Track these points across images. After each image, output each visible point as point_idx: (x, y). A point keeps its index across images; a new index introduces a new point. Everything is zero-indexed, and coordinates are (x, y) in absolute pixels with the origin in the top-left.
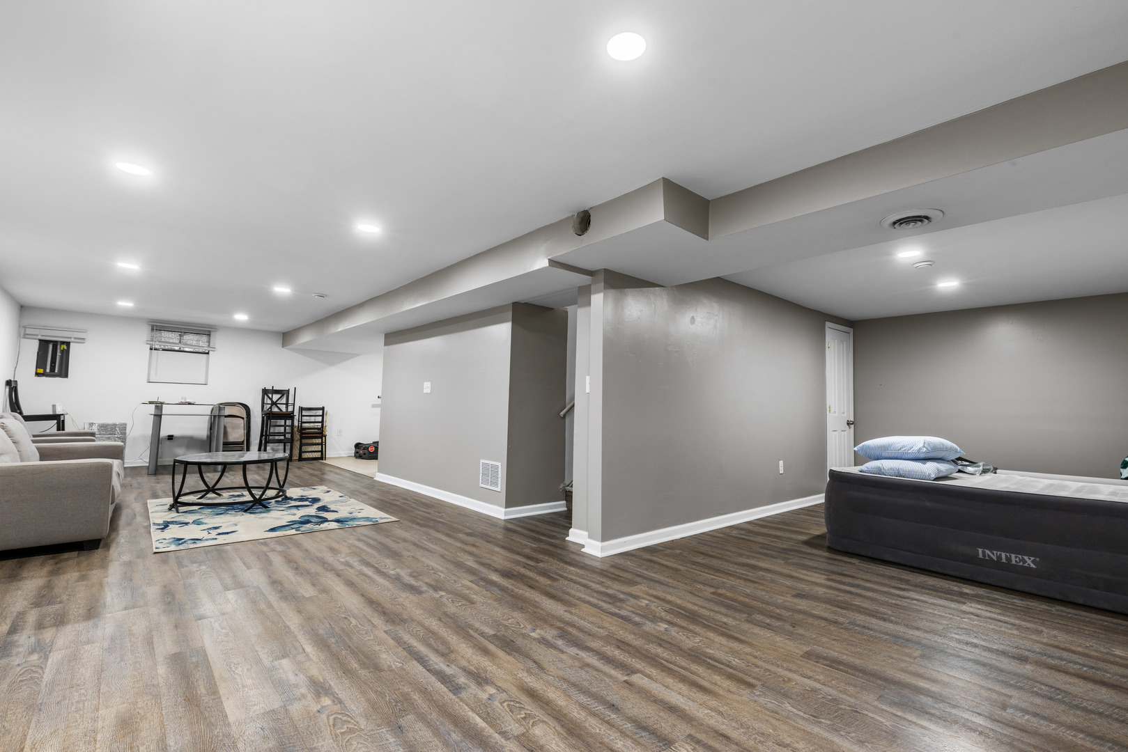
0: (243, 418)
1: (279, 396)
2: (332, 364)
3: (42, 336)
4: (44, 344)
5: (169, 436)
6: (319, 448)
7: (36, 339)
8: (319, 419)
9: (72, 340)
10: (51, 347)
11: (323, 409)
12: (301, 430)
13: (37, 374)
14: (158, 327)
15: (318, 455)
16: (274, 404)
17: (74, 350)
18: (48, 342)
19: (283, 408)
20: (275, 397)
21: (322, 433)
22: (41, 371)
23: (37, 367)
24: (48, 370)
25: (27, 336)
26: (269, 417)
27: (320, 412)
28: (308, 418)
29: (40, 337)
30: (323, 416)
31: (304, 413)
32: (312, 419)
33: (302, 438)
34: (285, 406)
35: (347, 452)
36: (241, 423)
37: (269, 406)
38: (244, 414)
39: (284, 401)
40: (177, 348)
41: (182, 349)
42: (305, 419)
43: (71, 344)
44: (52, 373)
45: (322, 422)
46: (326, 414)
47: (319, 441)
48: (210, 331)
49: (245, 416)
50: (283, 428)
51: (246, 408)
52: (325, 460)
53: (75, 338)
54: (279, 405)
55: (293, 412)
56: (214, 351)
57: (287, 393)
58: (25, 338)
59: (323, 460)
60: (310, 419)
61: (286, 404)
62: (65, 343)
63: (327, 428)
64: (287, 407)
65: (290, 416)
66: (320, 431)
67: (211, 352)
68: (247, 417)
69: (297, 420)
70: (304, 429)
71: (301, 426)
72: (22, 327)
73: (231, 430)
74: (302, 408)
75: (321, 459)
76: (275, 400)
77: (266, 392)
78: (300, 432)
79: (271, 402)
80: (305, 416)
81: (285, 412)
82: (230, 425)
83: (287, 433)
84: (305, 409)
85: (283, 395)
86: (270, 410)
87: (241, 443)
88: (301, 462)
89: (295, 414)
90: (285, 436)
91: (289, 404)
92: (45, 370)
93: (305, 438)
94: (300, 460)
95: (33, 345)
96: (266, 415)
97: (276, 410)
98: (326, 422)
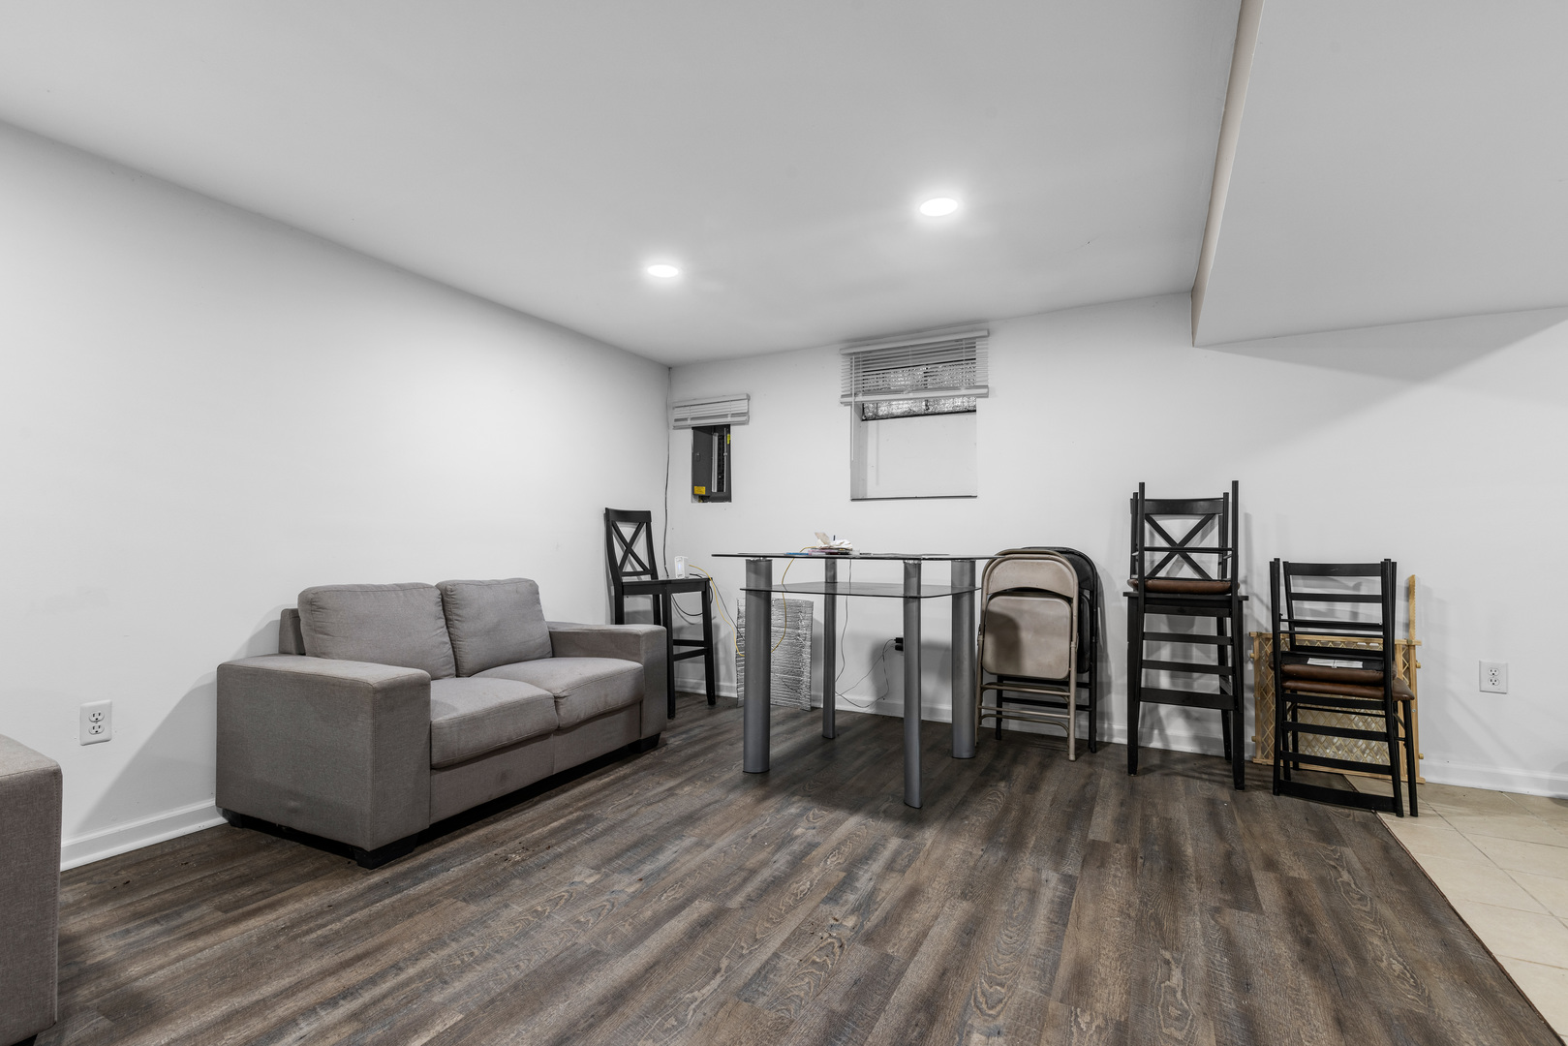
0: (1069, 600)
1: (1192, 522)
3: (692, 419)
4: (703, 434)
6: (1376, 754)
7: (689, 427)
9: (730, 420)
10: (716, 439)
11: (1386, 570)
12: (1286, 656)
16: (1179, 550)
17: (736, 437)
18: (709, 431)
19: (1211, 565)
20: (1177, 527)
21: (1385, 682)
22: (703, 491)
23: (695, 483)
24: (714, 489)
25: (676, 423)
26: (1147, 596)
27: (1373, 585)
28: (1321, 606)
29: (692, 422)
30: (1387, 599)
31: (1299, 585)
32: (1342, 612)
33: (1281, 696)
34: (1215, 557)
35: (1546, 775)
36: (1060, 613)
37: (1159, 556)
38: (1070, 583)
39: (1212, 539)
42: (1306, 610)
43: (732, 427)
44: (721, 494)
45: (1387, 626)
46: (1410, 591)
47: (1377, 717)
49: (1072, 589)
50: (1214, 648)
51: (1082, 564)
52: (1414, 813)
53: (733, 415)
54: (1194, 556)
55: (1234, 583)
56: (985, 396)
57: (1222, 511)
58: (675, 428)
59: (1400, 814)
60: (1332, 612)
61: (1221, 551)
62: (728, 427)
63: (1419, 654)
64: (1223, 564)
65: (1223, 600)
66: (1378, 675)
67: (980, 404)
68: (1087, 594)
69: (1258, 616)
70: (1301, 652)
71: (1292, 635)
72: (669, 406)
73: (1026, 636)
74: (1274, 565)
75: (1393, 806)
76: (1178, 537)
77: (1145, 510)
78: (1278, 659)
79: (1165, 545)
80: (1291, 597)
81: (1207, 584)
82: (1023, 622)
83: (1231, 670)
84: (1295, 569)
85: (1208, 518)
86: (1162, 574)
87: (1064, 683)
88: (1283, 798)
89: (1242, 591)
90: (1223, 677)
91: (1227, 551)
92: (709, 488)
93: (1298, 700)
94: (1284, 786)
95: (687, 437)
96: (1147, 589)
97: (1187, 572)
98: (1408, 626)
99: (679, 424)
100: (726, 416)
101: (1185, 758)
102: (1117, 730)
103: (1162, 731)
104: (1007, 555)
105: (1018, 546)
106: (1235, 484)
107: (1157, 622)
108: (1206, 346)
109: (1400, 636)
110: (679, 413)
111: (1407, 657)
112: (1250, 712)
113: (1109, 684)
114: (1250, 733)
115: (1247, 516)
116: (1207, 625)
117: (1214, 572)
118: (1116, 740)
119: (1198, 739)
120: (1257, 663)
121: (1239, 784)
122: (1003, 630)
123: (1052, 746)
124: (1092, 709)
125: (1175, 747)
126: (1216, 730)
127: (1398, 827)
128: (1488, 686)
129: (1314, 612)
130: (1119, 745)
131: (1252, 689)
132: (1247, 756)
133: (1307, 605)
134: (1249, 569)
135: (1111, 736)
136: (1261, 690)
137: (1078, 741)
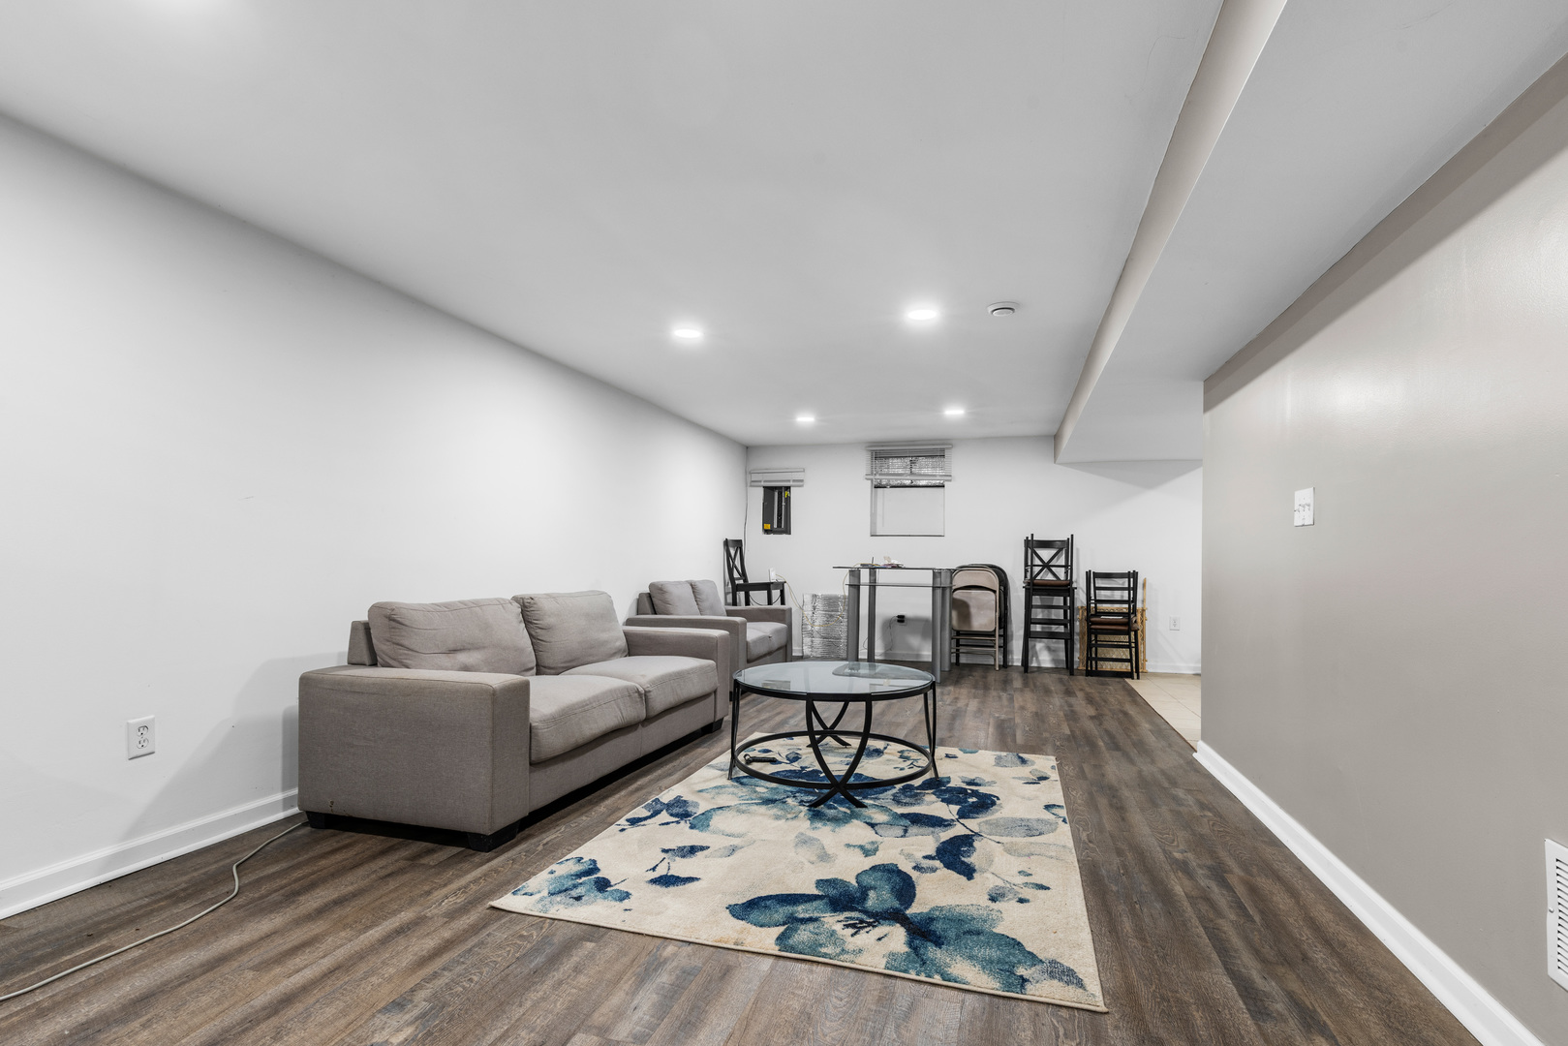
0: (994, 592)
1: (1053, 552)
2: (1150, 485)
3: (763, 481)
4: (769, 491)
5: (899, 617)
6: (1124, 654)
7: (760, 486)
8: (1125, 595)
9: (791, 483)
10: (776, 494)
11: (1133, 576)
12: (1092, 616)
13: (767, 532)
14: (881, 453)
15: (1125, 667)
16: (1047, 566)
17: (795, 494)
18: (773, 489)
19: (1061, 573)
20: (1046, 554)
21: (1133, 624)
22: (768, 527)
23: (765, 521)
24: (775, 526)
25: (753, 484)
26: (1033, 588)
27: (1124, 583)
28: (1108, 593)
29: (763, 484)
30: (1134, 589)
31: (1100, 583)
32: (1116, 595)
33: (1090, 632)
34: (1063, 569)
35: (1192, 665)
36: (990, 599)
37: (1038, 569)
38: (995, 583)
39: (1062, 561)
40: (908, 482)
41: (914, 483)
42: (1103, 595)
43: (792, 489)
44: (779, 529)
45: (1132, 601)
46: (1144, 585)
47: (1124, 638)
48: (943, 450)
49: (996, 585)
50: (1062, 611)
51: (1000, 573)
52: (1138, 678)
53: (794, 481)
54: (1053, 569)
55: (1071, 582)
56: (950, 481)
57: (1066, 547)
58: (751, 486)
59: (1133, 678)
60: (1113, 595)
61: (1066, 566)
62: (788, 488)
63: (1147, 614)
64: (1066, 573)
65: (1066, 589)
66: (1126, 620)
67: (946, 484)
68: (1002, 588)
69: (1081, 598)
70: (1098, 614)
71: (1096, 607)
72: (748, 472)
73: (973, 611)
74: (1088, 574)
75: (1129, 675)
76: (1046, 560)
77: (1032, 545)
78: (1088, 619)
79: (1041, 563)
80: (1096, 588)
81: (1059, 582)
82: (972, 604)
83: (1069, 622)
84: (1097, 575)
85: (1060, 550)
86: (1039, 577)
87: (991, 634)
88: (1090, 678)
89: (1074, 585)
90: (1066, 626)
91: (1068, 566)
92: (772, 526)
93: (1097, 632)
94: (1089, 673)
95: (759, 494)
96: (1034, 585)
97: (1050, 577)
98: (1143, 601)
99: (754, 484)
100: (789, 481)
101: (1047, 669)
102: (1016, 658)
103: (1037, 658)
104: (962, 568)
105: (967, 564)
106: (1072, 536)
107: (1036, 600)
108: (1060, 464)
109: (1139, 606)
110: (755, 477)
111: (1142, 615)
112: (1077, 646)
113: (1012, 635)
114: (1077, 655)
115: (1078, 549)
116: (1059, 601)
117: (1062, 577)
118: (1015, 664)
119: (1054, 661)
120: (1081, 621)
121: (1072, 674)
122: (963, 609)
123: (988, 668)
124: (1005, 650)
125: (1043, 665)
126: (1062, 655)
127: (1132, 683)
128: (1173, 627)
129: (1105, 596)
130: (1017, 666)
131: (1078, 634)
132: (1075, 667)
133: (1103, 592)
134: (1078, 575)
135: (1013, 662)
136: (1081, 633)
137: (1000, 666)
